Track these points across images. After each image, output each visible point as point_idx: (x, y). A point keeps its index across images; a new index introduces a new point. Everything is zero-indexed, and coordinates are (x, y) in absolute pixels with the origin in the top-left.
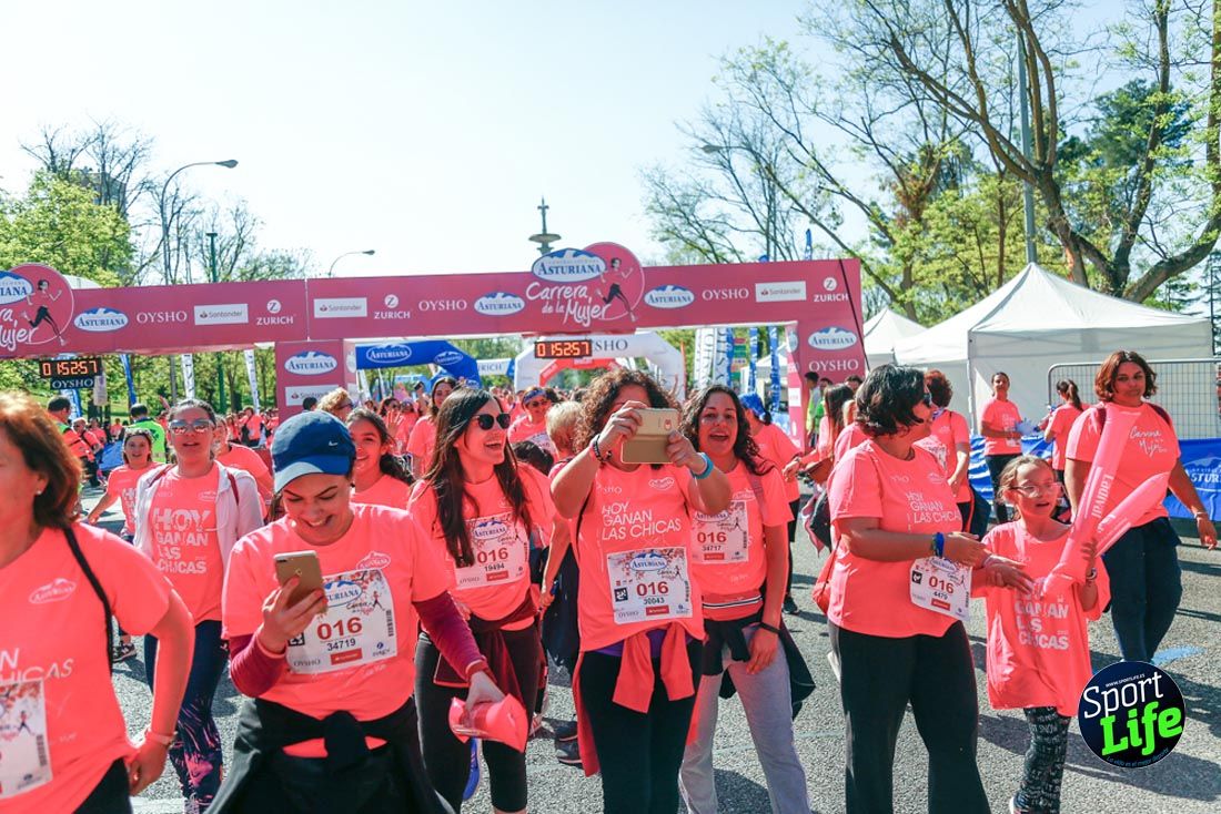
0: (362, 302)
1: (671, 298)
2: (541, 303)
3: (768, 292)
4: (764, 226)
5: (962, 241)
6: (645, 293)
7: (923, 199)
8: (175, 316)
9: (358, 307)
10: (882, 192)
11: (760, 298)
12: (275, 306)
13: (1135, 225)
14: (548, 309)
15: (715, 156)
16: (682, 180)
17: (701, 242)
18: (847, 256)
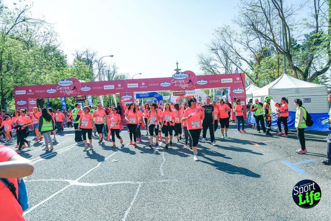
0: (137, 84)
1: (203, 82)
2: (174, 84)
3: (224, 81)
4: (225, 66)
5: (270, 68)
6: (197, 81)
7: (260, 59)
8: (100, 88)
9: (136, 85)
10: (251, 58)
11: (222, 82)
12: (120, 85)
13: (310, 64)
14: (176, 85)
15: (214, 51)
16: (207, 57)
17: (211, 70)
18: (242, 73)
